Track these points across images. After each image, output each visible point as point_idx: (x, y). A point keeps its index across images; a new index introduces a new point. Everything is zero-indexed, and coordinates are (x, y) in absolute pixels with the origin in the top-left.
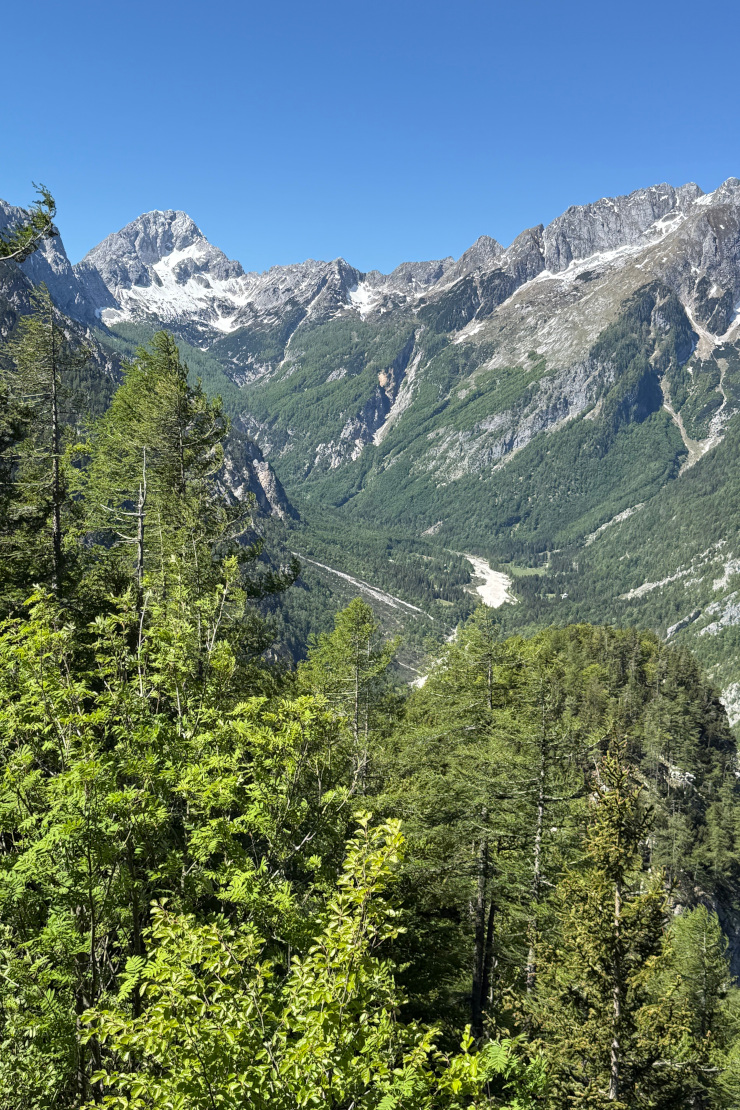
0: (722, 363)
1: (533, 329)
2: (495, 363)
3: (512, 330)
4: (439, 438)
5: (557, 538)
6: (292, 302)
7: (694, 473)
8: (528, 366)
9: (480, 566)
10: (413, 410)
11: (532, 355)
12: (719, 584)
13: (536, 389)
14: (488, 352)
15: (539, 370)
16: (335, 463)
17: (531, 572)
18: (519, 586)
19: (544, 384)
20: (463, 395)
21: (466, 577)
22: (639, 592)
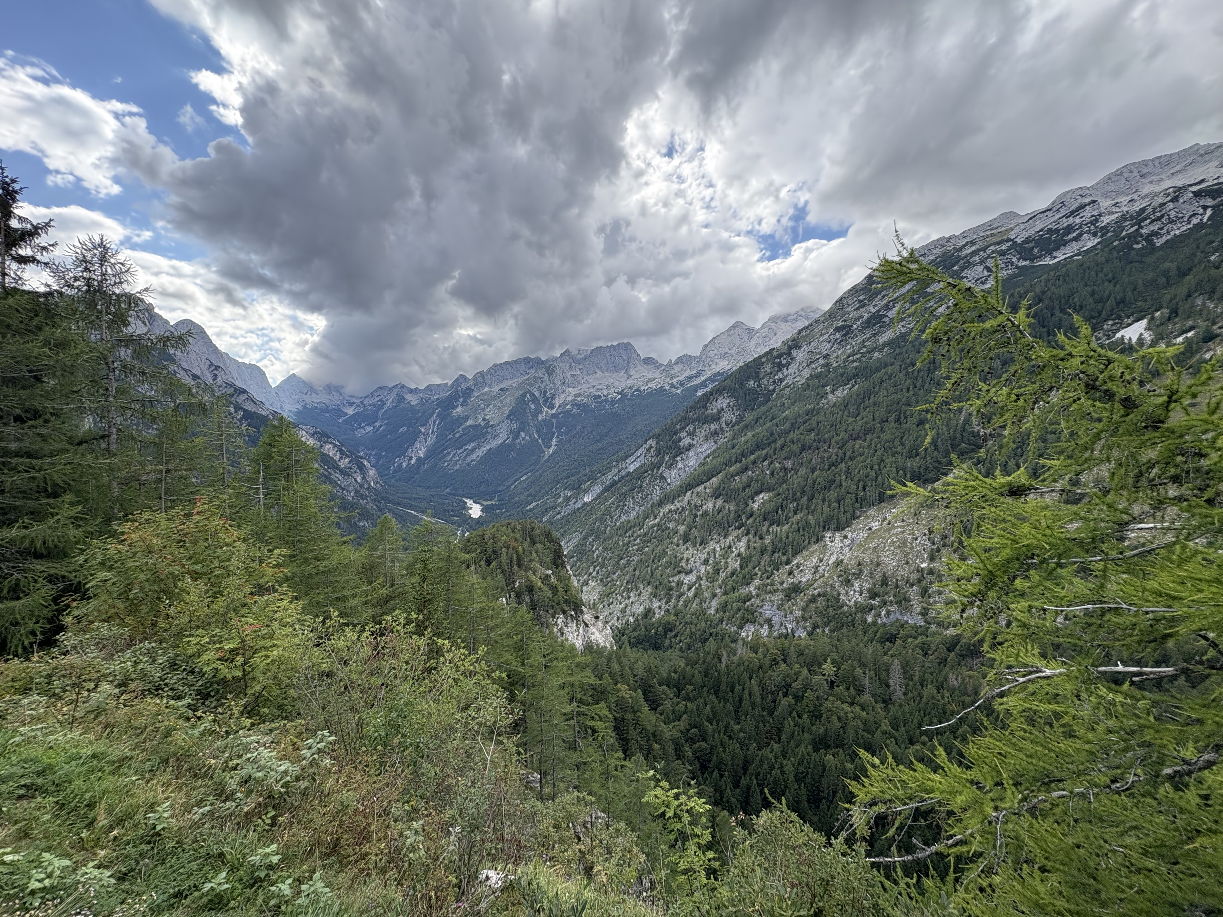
0: (554, 421)
1: (483, 409)
2: (469, 423)
3: (476, 410)
4: (449, 453)
5: (500, 488)
6: (381, 400)
7: (547, 461)
8: (483, 424)
9: (469, 502)
10: (437, 442)
11: (484, 419)
12: (559, 500)
13: (487, 432)
14: (467, 419)
15: (487, 425)
16: (404, 465)
17: (489, 503)
18: (485, 509)
19: (489, 430)
20: (457, 435)
21: (464, 507)
22: (531, 506)
